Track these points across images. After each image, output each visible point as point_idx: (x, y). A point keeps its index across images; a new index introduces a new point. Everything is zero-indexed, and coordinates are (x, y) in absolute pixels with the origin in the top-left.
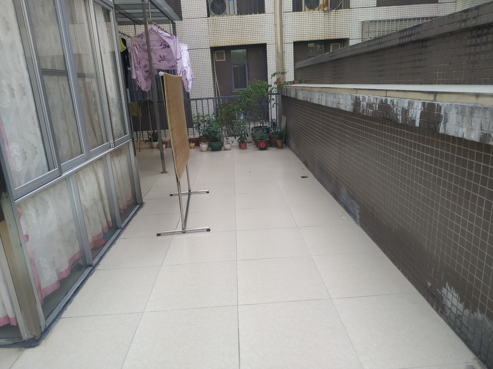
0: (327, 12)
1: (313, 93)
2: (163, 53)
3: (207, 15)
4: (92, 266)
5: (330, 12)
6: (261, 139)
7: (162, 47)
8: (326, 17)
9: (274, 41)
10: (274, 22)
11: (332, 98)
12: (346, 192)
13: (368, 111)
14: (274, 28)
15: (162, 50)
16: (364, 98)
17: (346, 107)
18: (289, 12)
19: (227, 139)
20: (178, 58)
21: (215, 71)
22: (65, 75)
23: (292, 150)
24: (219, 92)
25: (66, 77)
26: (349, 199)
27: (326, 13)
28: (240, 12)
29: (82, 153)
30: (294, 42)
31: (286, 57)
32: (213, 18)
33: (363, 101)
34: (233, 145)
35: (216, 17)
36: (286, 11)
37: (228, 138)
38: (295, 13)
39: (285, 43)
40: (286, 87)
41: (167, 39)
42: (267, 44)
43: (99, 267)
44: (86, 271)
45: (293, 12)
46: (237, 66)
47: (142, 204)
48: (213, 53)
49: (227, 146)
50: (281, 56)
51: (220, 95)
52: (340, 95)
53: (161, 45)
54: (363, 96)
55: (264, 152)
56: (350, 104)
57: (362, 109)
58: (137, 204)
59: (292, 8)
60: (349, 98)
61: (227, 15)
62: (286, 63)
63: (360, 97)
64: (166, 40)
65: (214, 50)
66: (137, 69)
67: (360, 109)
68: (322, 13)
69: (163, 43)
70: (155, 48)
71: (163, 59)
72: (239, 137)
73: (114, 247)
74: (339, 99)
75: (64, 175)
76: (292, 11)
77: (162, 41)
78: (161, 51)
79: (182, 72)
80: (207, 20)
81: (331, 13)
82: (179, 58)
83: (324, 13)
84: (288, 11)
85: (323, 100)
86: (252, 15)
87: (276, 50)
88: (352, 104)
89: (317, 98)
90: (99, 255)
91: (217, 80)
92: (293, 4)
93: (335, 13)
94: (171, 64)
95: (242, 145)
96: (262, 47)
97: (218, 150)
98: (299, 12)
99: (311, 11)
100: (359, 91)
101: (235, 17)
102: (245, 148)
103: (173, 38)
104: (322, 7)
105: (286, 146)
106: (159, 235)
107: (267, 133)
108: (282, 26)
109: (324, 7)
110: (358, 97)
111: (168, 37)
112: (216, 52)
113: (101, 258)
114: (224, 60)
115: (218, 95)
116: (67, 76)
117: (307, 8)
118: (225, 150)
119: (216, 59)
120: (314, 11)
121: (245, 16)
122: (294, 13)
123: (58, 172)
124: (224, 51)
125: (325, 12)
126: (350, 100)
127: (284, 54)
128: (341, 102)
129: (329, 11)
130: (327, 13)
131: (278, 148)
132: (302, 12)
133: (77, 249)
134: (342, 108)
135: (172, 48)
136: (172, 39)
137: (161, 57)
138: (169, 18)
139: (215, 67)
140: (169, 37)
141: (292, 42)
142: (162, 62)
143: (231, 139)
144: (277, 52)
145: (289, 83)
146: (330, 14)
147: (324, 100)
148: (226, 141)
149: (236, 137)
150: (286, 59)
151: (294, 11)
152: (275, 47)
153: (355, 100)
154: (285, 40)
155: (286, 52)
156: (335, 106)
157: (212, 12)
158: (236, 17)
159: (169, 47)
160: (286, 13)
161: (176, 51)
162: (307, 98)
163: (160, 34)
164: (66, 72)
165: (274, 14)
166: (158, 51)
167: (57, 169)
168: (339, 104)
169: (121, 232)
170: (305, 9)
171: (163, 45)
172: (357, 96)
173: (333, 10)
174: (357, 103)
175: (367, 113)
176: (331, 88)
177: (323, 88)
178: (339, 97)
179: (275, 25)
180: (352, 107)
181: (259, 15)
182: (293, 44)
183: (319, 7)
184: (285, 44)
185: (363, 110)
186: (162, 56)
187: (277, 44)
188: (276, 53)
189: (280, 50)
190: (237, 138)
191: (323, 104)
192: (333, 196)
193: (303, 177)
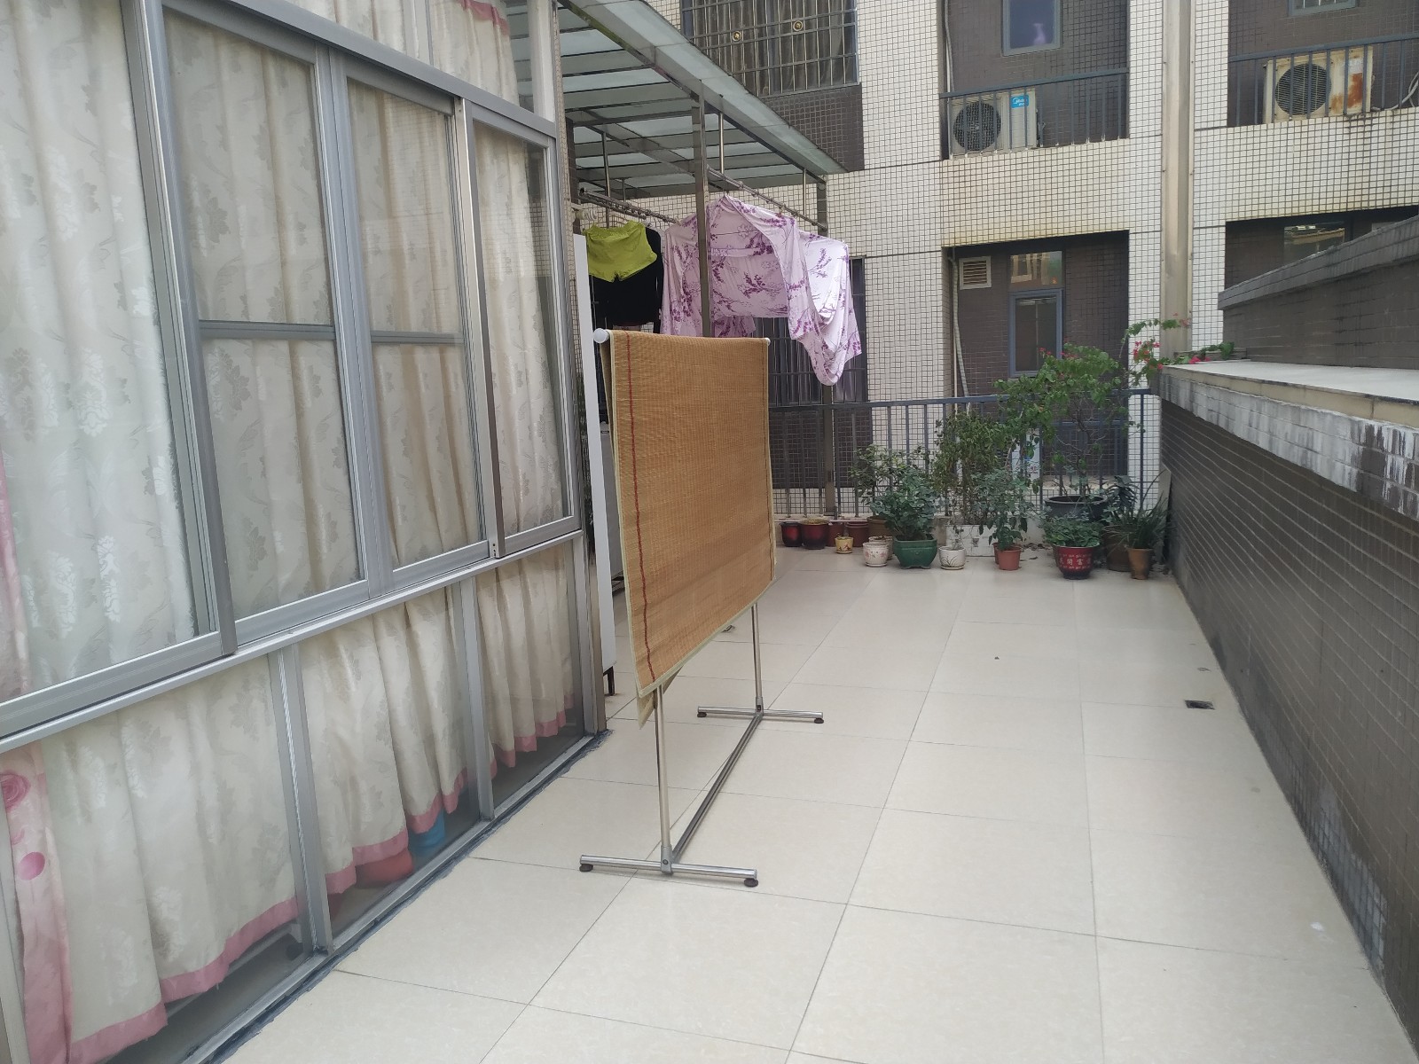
0: (1357, 120)
1: (1235, 400)
2: (756, 268)
3: (938, 153)
4: (326, 953)
5: (1371, 118)
6: (1069, 542)
7: (751, 251)
8: (1353, 136)
9: (1158, 222)
10: (1158, 163)
11: (1289, 427)
12: (1338, 814)
13: (1410, 498)
14: (1158, 180)
15: (753, 260)
16: (1398, 439)
17: (1332, 467)
18: (1214, 128)
19: (957, 532)
20: (795, 281)
21: (956, 318)
22: (323, 340)
23: (1182, 587)
24: (964, 382)
25: (328, 347)
26: (1348, 847)
27: (1354, 124)
28: (1046, 139)
29: (359, 577)
30: (1227, 223)
31: (1196, 273)
32: (956, 163)
33: (1393, 452)
34: (978, 551)
35: (969, 160)
36: (1204, 126)
37: (959, 528)
38: (1237, 129)
39: (1194, 229)
40: (1172, 372)
41: (766, 226)
42: (1131, 232)
43: (349, 962)
44: (300, 970)
45: (1229, 125)
46: (1032, 302)
47: (600, 734)
48: (954, 264)
49: (949, 555)
50: (1177, 272)
51: (965, 389)
52: (1316, 415)
53: (749, 247)
54: (1395, 432)
55: (1079, 588)
56: (1348, 460)
57: (1388, 485)
58: (584, 734)
59: (1225, 116)
60: (1345, 431)
61: (1001, 152)
62: (1195, 291)
63: (1384, 434)
64: (762, 230)
65: (955, 256)
66: (676, 318)
67: (1382, 484)
68: (1340, 125)
69: (756, 240)
70: (732, 254)
71: (754, 286)
72: (994, 529)
73: (439, 886)
74: (1310, 432)
75: (241, 654)
76: (1224, 123)
77: (753, 234)
78: (749, 262)
79: (802, 326)
80: (937, 170)
81: (1375, 121)
82: (797, 284)
83: (1347, 124)
84: (1211, 125)
85: (1261, 427)
86: (1084, 147)
87: (1164, 249)
88: (1354, 459)
89: (1245, 417)
90: (368, 915)
91: (959, 346)
92: (1228, 101)
93: (1389, 119)
94: (778, 302)
95: (1007, 554)
96: (1117, 242)
97: (920, 568)
98: (1250, 128)
99: (1298, 120)
100: (1381, 408)
101: (1027, 153)
102: (1015, 566)
103: (785, 224)
104: (1340, 107)
105: (1166, 572)
106: (586, 867)
107: (1092, 520)
108: (1185, 175)
109: (1348, 102)
110: (1376, 432)
111: (768, 221)
112: (962, 261)
113: (376, 924)
114: (989, 284)
115: (961, 393)
116: (334, 341)
117: (1280, 112)
118: (946, 567)
119: (962, 279)
120: (1308, 118)
121: (1060, 149)
122: (1231, 130)
123: (218, 644)
124: (988, 259)
125: (1350, 121)
126: (1349, 442)
127: (1190, 261)
128: (1318, 447)
129: (1368, 116)
130: (1361, 123)
131: (1134, 577)
132: (1264, 126)
133: (284, 890)
134: (1321, 468)
135: (780, 253)
136: (780, 226)
137: (749, 281)
138: (802, 169)
139: (956, 308)
140: (773, 221)
141: (1223, 223)
142: (753, 294)
143: (970, 531)
144: (1166, 257)
145: (1186, 359)
146: (1371, 125)
147: (1266, 429)
148: (954, 538)
149: (985, 528)
150: (1196, 279)
151: (1231, 122)
152: (1158, 241)
153: (1364, 444)
154: (1196, 219)
155: (1196, 256)
156: (1295, 457)
157: (955, 145)
158: (1031, 153)
159: (770, 250)
160: (1204, 133)
161: (791, 262)
162: (1218, 416)
163: (745, 214)
164: (331, 329)
165: (1159, 138)
166: (738, 266)
167: (217, 632)
168: (1309, 452)
169: (487, 831)
170: (1274, 115)
171: (754, 246)
172: (1370, 429)
173: (1382, 110)
174: (1371, 457)
175: (1408, 505)
176: (1285, 384)
177: (1263, 382)
178: (1309, 425)
179: (1162, 171)
180: (1355, 471)
181: (1108, 143)
182: (1223, 229)
183: (1327, 106)
184: (1196, 232)
185: (1394, 491)
186: (753, 278)
187: (1167, 235)
188: (1161, 261)
189: (1175, 252)
190: (988, 532)
191: (1263, 443)
192: (1294, 809)
193: (1193, 705)
